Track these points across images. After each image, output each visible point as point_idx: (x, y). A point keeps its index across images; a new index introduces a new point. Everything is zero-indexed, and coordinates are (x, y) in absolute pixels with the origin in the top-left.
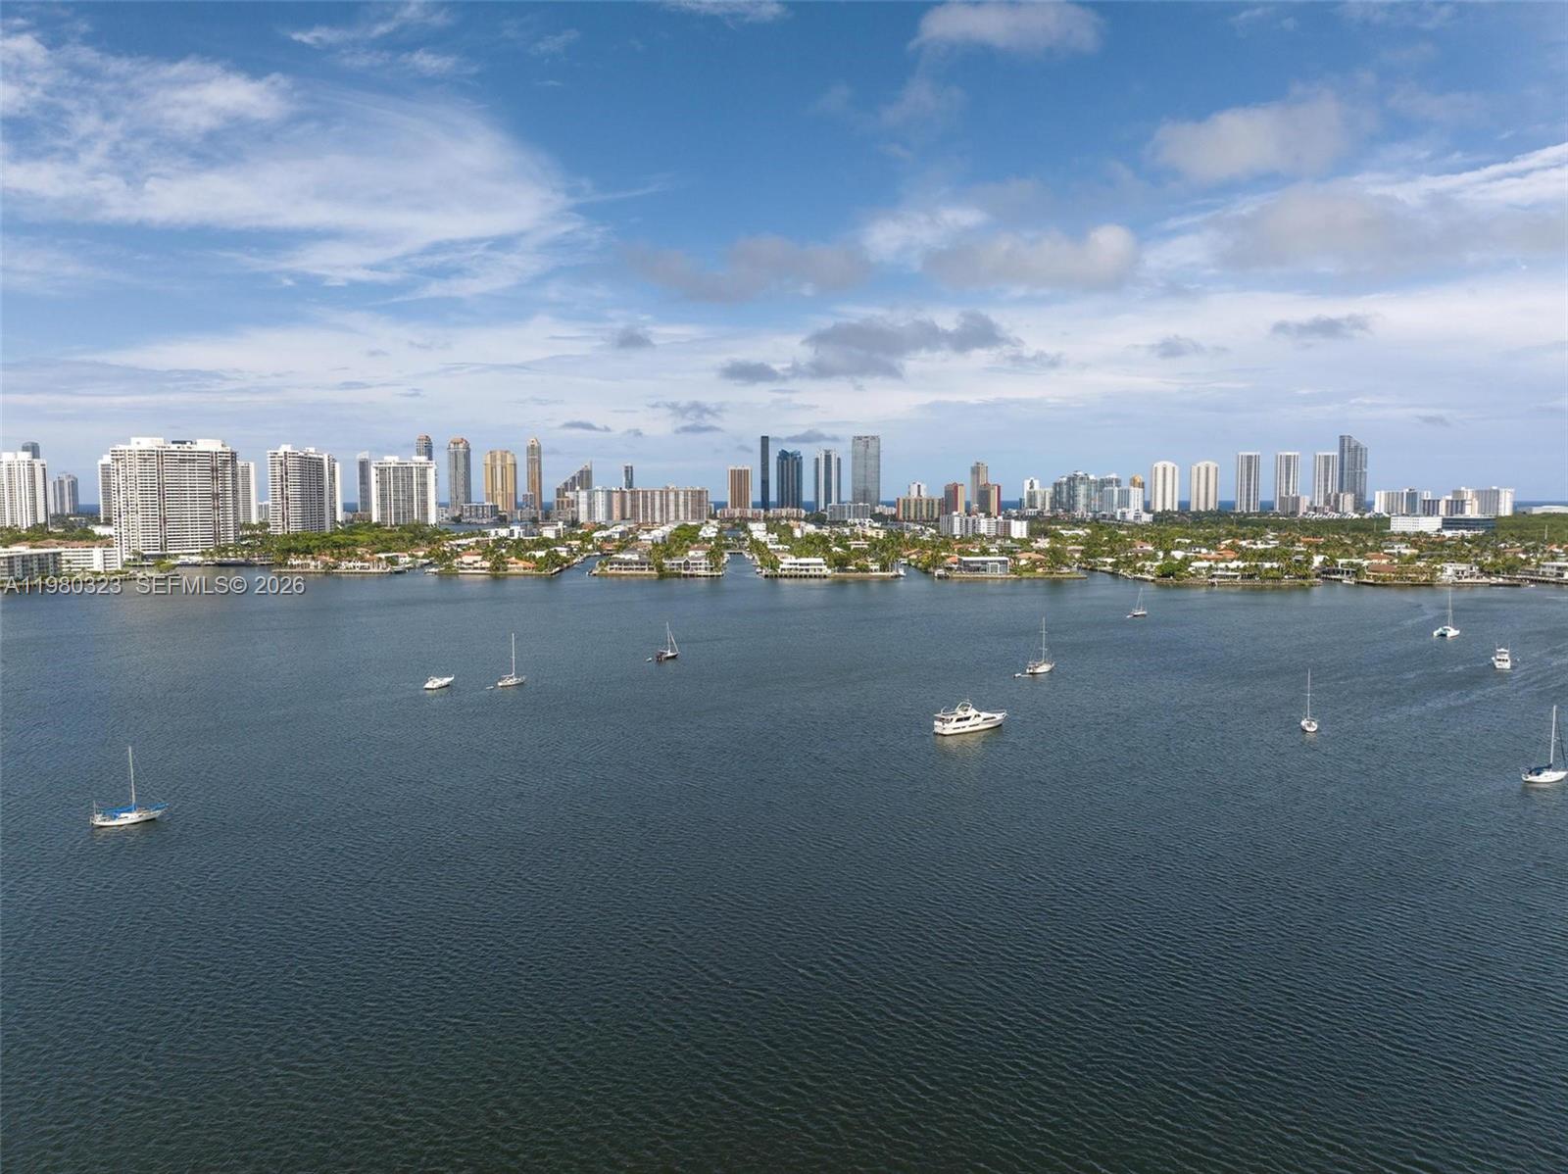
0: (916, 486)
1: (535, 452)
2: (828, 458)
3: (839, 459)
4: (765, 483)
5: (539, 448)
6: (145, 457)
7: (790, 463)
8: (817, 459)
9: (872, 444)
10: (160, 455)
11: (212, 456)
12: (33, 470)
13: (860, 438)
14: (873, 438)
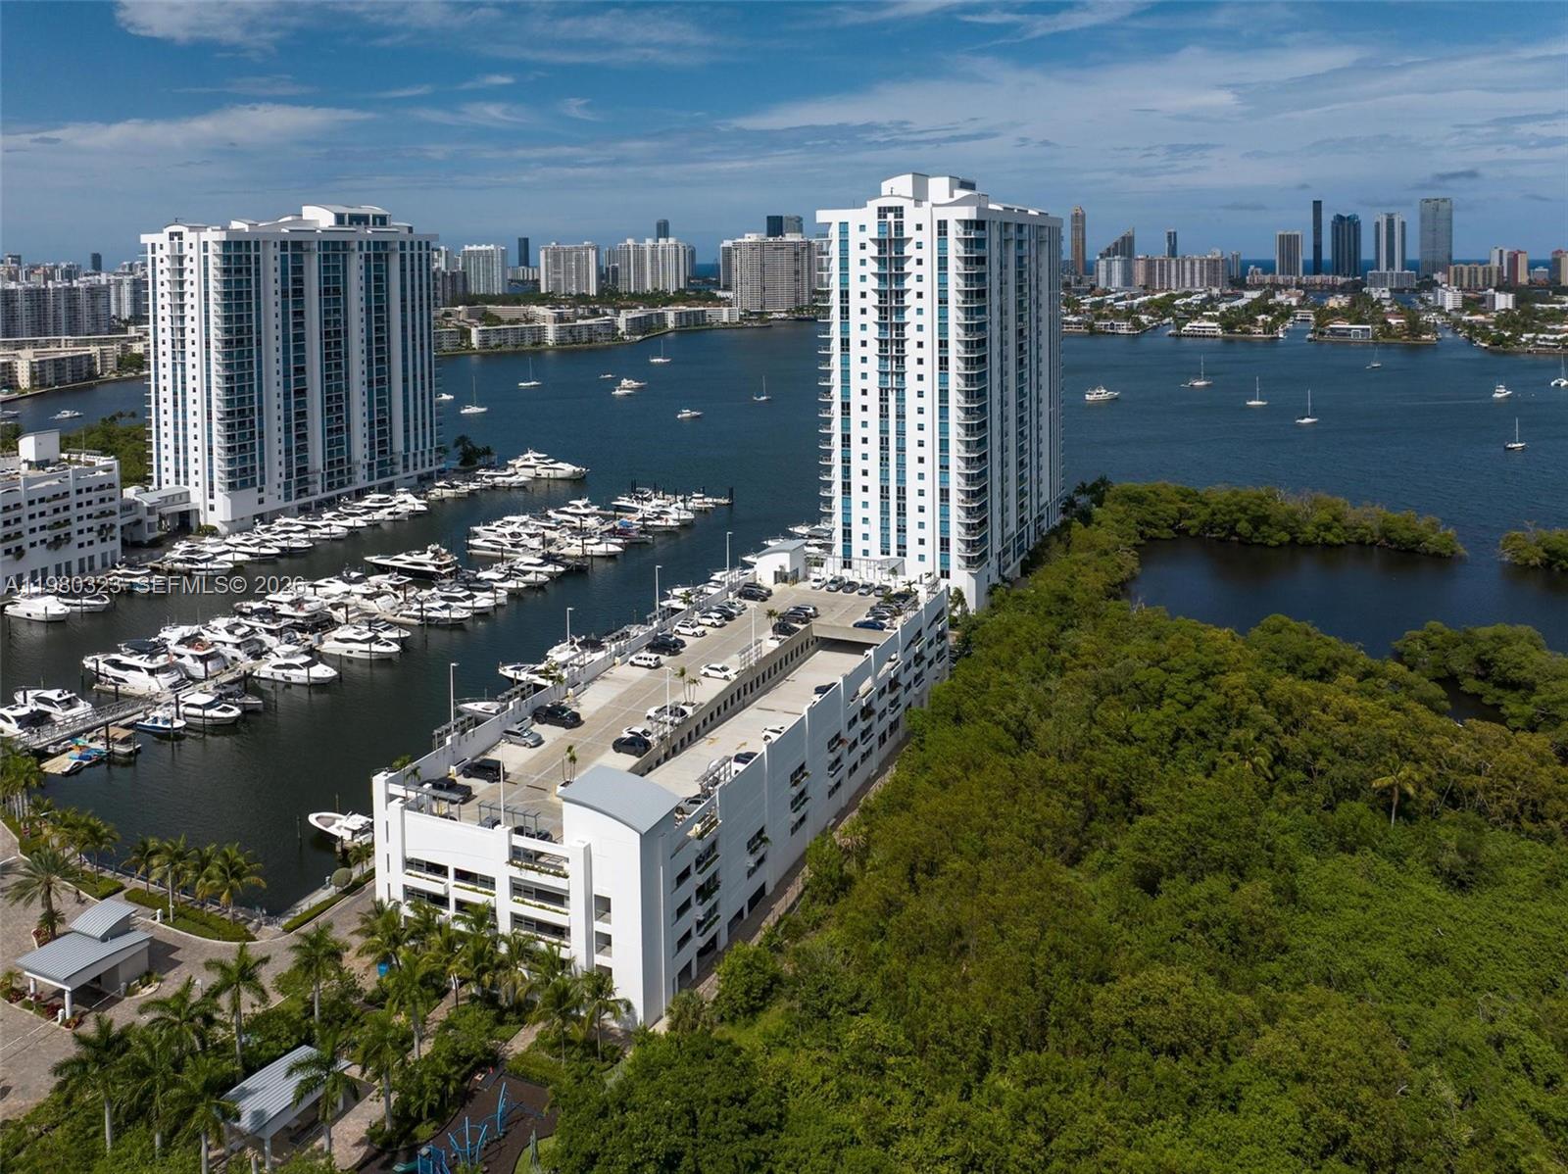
0: (1497, 252)
1: (1079, 219)
2: (1390, 223)
3: (1403, 223)
4: (1317, 248)
5: (1083, 216)
6: (752, 246)
7: (1347, 228)
8: (1377, 225)
9: (1444, 206)
10: (762, 245)
11: (795, 244)
12: (677, 251)
13: (1428, 201)
14: (1444, 200)
